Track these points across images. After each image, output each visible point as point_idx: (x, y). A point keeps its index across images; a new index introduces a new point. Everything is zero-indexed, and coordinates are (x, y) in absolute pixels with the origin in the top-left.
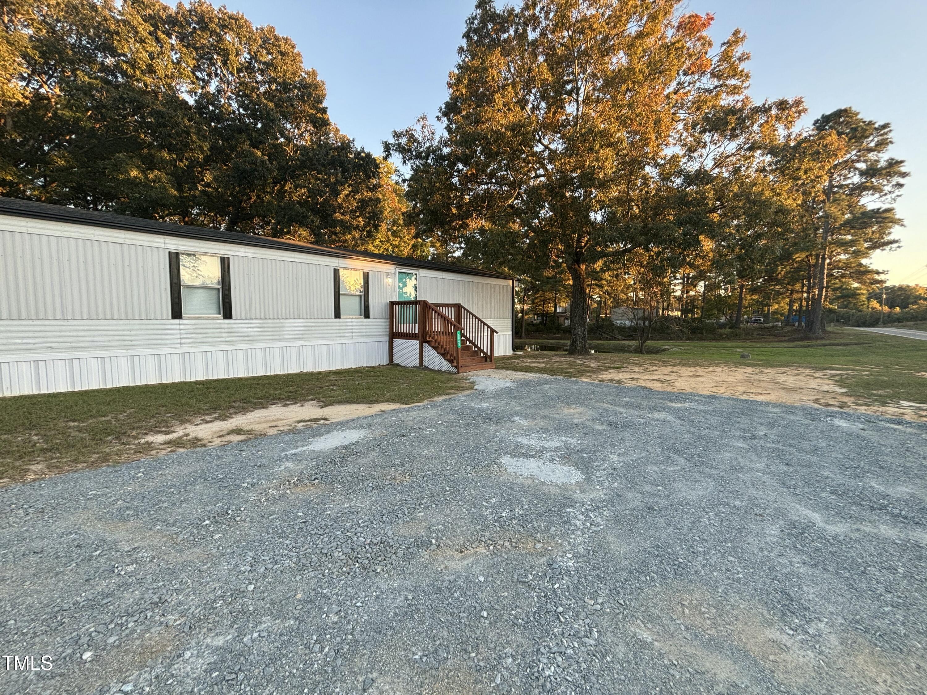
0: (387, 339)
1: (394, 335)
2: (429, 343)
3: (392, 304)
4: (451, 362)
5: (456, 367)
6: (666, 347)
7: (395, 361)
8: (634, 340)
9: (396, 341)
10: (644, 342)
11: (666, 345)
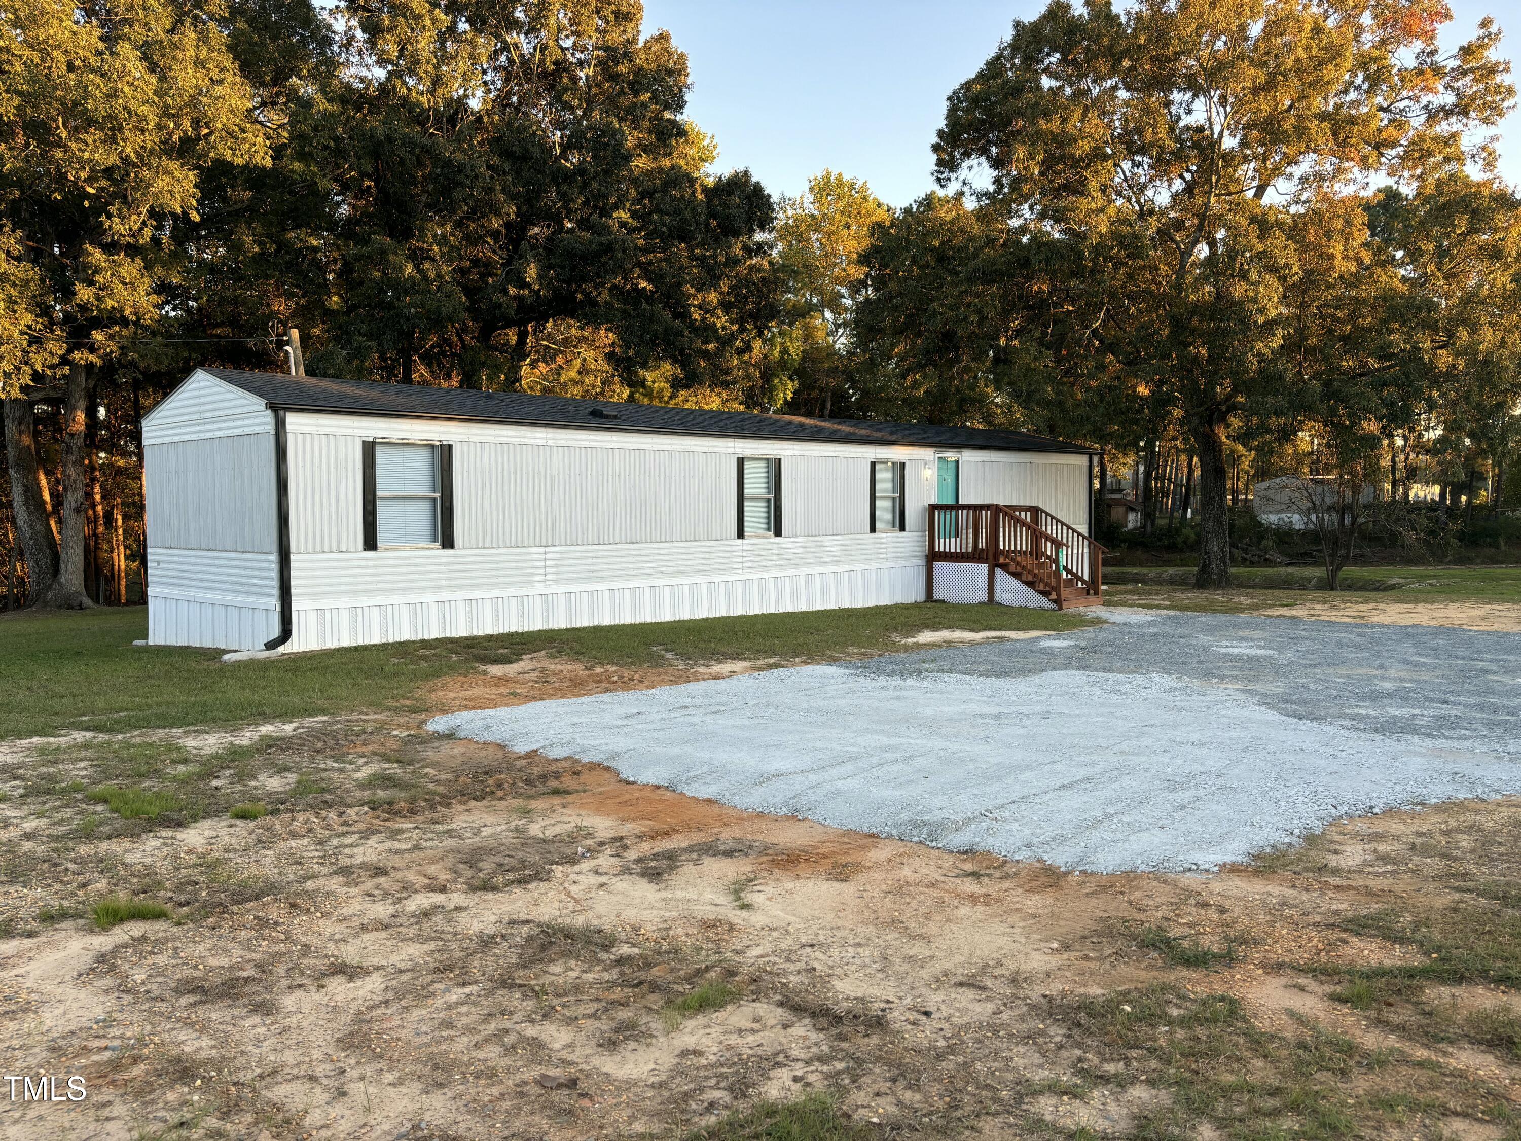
0: (922, 562)
1: (933, 557)
2: (1004, 567)
3: (933, 508)
4: (1045, 593)
5: (1055, 601)
6: (1394, 581)
7: (937, 595)
8: (1315, 564)
9: (938, 565)
10: (1339, 568)
11: (1395, 575)
